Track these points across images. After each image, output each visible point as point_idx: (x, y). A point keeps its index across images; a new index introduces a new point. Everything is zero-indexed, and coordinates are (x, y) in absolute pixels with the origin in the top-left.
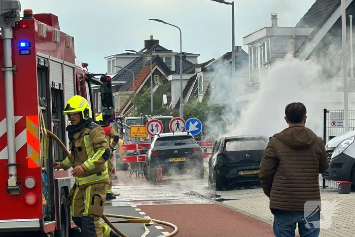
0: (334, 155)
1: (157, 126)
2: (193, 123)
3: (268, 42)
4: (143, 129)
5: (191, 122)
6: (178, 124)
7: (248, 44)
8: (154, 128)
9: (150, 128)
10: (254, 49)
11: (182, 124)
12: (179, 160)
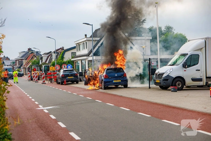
0: (164, 76)
1: (58, 67)
3: (86, 43)
4: (54, 68)
6: (65, 66)
8: (57, 67)
9: (56, 68)
10: (79, 45)
11: (66, 66)
12: (71, 77)
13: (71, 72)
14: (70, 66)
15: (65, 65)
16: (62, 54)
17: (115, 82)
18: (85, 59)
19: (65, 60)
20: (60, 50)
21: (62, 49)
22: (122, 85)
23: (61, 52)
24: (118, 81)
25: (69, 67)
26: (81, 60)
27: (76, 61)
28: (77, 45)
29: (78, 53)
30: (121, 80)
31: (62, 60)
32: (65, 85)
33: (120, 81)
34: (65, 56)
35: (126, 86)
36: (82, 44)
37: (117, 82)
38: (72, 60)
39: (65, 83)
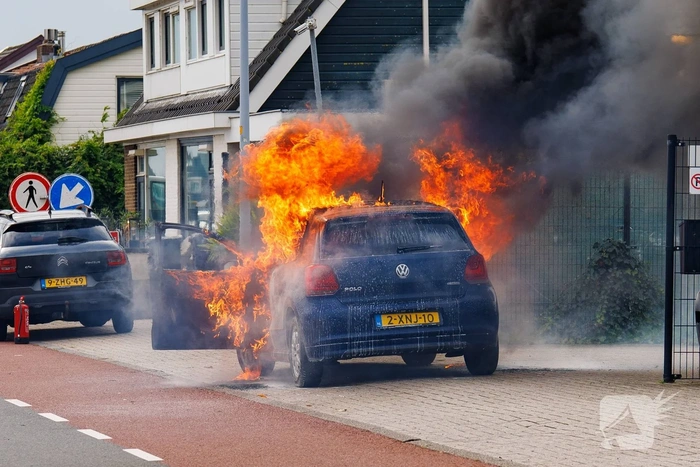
2: (71, 187)
5: (64, 185)
6: (31, 189)
7: (142, 8)
10: (166, 17)
11: (41, 190)
12: (72, 282)
13: (70, 241)
14: (79, 188)
15: (37, 184)
16: (37, 84)
17: (396, 323)
18: (207, 137)
19: (66, 136)
20: (32, 57)
21: (46, 51)
22: (451, 353)
23: (31, 76)
24: (418, 320)
25: (70, 196)
26: (182, 142)
27: (143, 147)
28: (151, 22)
29: (158, 87)
30: (442, 312)
31: (41, 142)
32: (23, 341)
33: (436, 318)
34: (63, 107)
35: (482, 364)
36: (189, 10)
37: (406, 323)
38: (112, 137)
39: (21, 328)
